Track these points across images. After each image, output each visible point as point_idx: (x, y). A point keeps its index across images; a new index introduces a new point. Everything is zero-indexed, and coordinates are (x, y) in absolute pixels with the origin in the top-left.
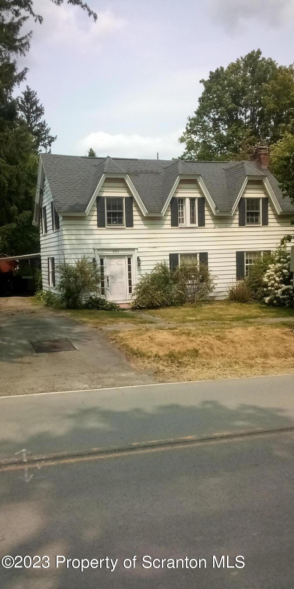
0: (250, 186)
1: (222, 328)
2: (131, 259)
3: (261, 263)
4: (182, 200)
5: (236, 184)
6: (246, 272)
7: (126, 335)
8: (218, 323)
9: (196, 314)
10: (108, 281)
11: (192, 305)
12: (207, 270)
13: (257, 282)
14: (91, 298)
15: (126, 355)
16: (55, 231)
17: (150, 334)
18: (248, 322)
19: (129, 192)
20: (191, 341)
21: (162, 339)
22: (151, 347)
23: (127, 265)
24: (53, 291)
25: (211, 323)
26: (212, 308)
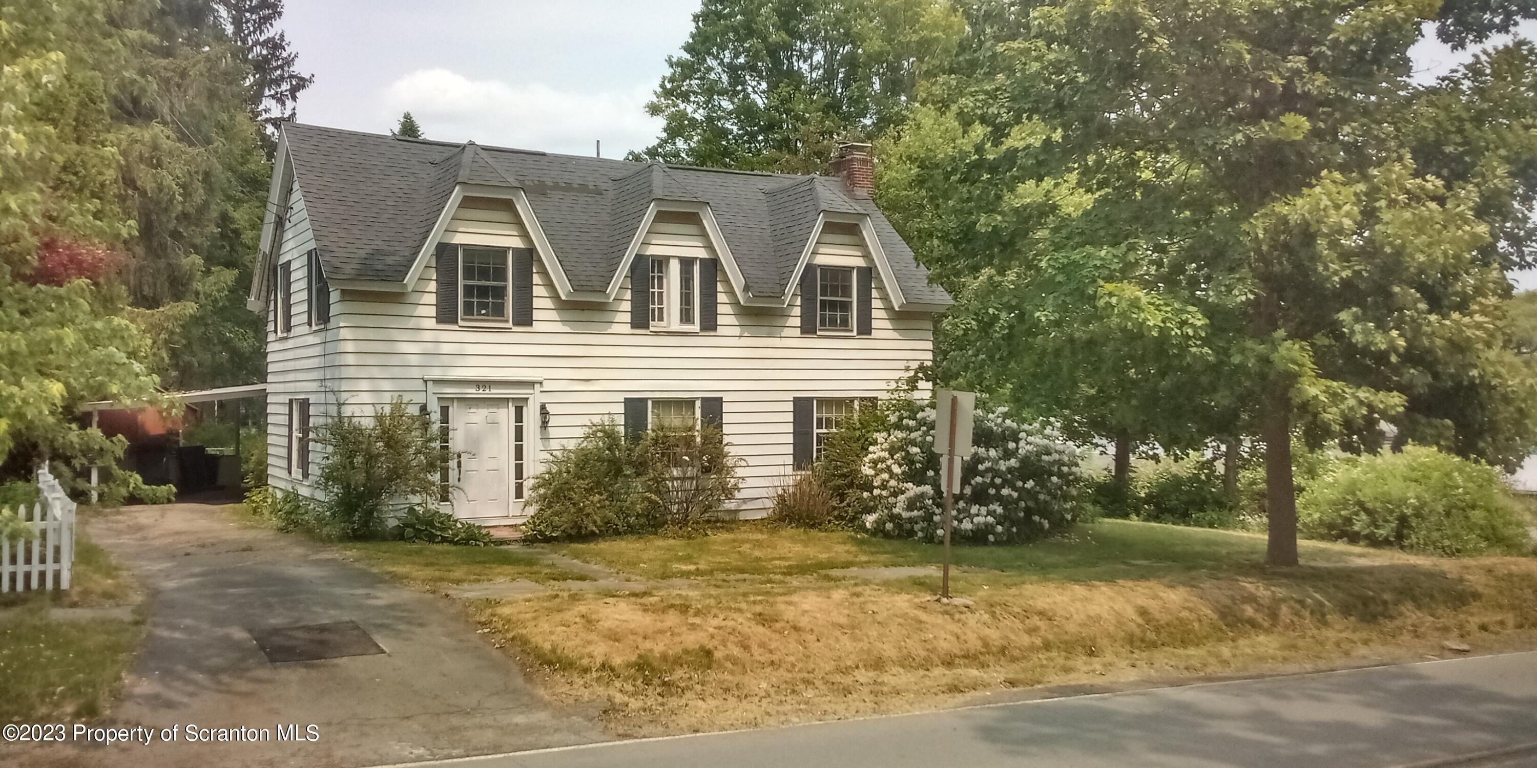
0: (829, 238)
1: (767, 593)
2: (525, 409)
3: (855, 429)
4: (661, 262)
5: (793, 229)
6: (819, 451)
7: (519, 613)
8: (752, 581)
9: (695, 555)
10: (459, 464)
11: (680, 532)
12: (721, 442)
13: (844, 476)
14: (411, 510)
15: (523, 665)
16: (314, 328)
17: (582, 608)
18: (828, 578)
19: (525, 235)
20: (693, 627)
21: (617, 623)
22: (589, 642)
23: (513, 424)
24: (304, 491)
25: (737, 581)
26: (734, 541)
